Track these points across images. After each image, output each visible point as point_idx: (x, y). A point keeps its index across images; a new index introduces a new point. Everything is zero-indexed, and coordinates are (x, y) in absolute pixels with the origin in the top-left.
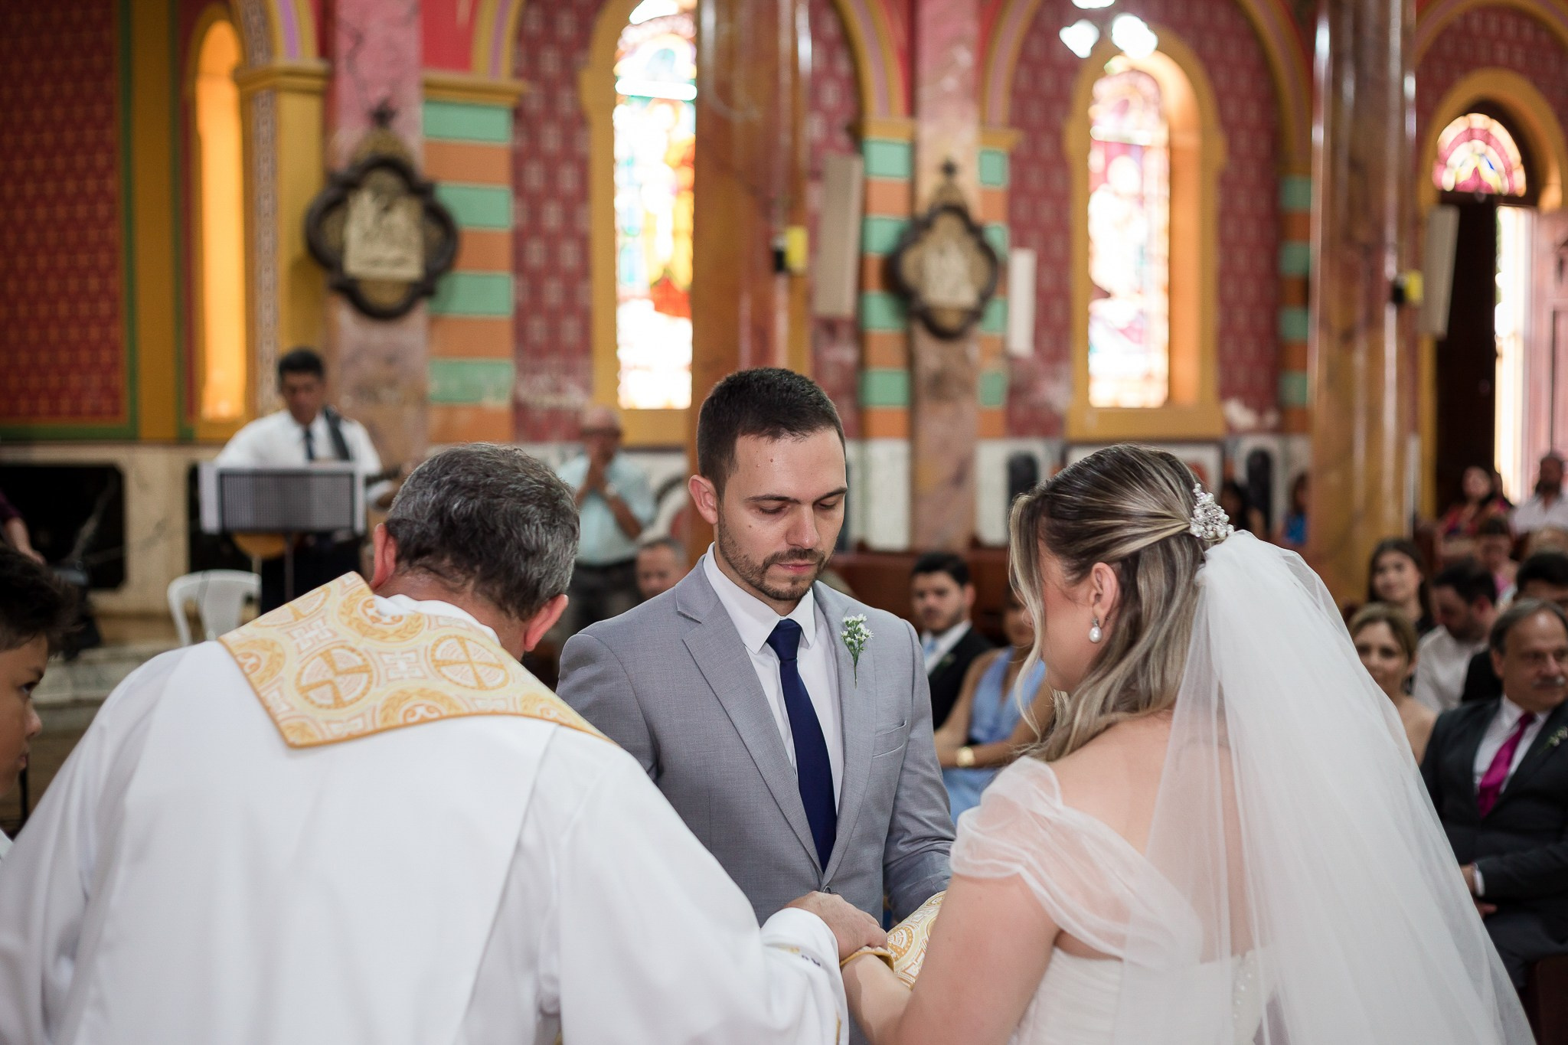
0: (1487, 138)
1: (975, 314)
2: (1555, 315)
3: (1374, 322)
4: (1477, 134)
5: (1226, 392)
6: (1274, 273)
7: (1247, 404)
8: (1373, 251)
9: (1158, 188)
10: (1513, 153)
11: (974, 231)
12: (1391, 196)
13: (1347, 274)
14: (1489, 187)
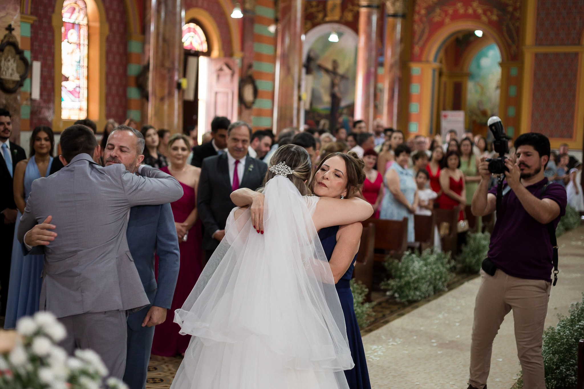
0: (195, 31)
1: (20, 84)
2: (216, 93)
3: (171, 94)
4: (192, 30)
5: (108, 116)
6: (125, 74)
7: (116, 121)
8: (171, 70)
9: (84, 41)
10: (203, 38)
11: (20, 53)
12: (177, 52)
13: (162, 78)
14: (195, 49)
